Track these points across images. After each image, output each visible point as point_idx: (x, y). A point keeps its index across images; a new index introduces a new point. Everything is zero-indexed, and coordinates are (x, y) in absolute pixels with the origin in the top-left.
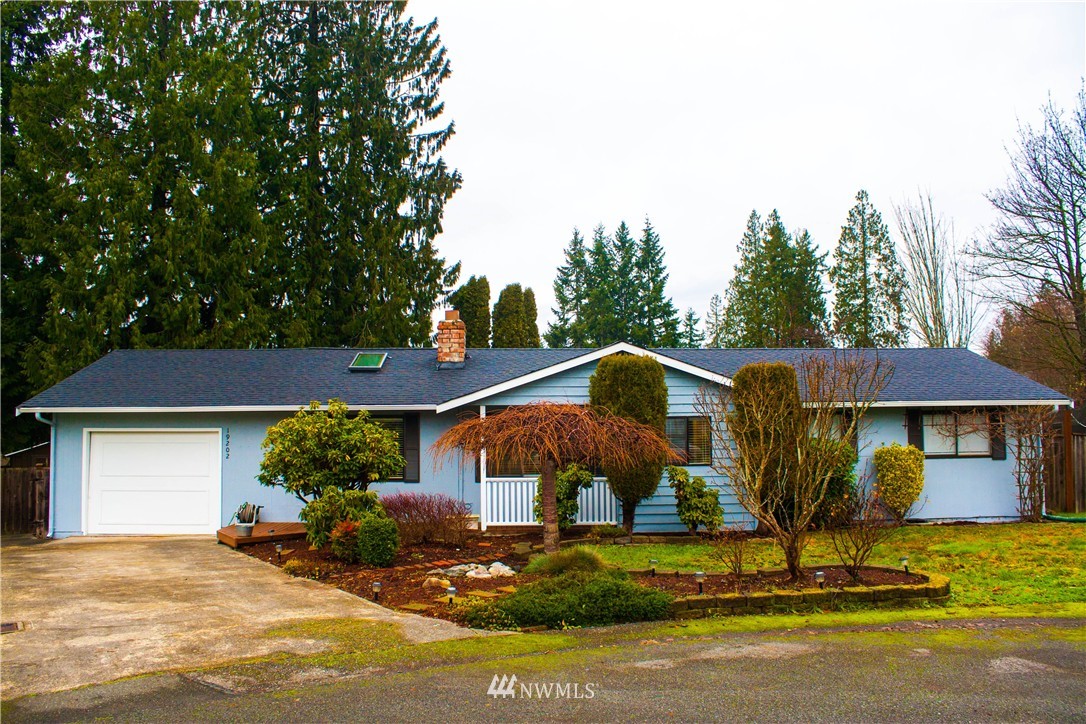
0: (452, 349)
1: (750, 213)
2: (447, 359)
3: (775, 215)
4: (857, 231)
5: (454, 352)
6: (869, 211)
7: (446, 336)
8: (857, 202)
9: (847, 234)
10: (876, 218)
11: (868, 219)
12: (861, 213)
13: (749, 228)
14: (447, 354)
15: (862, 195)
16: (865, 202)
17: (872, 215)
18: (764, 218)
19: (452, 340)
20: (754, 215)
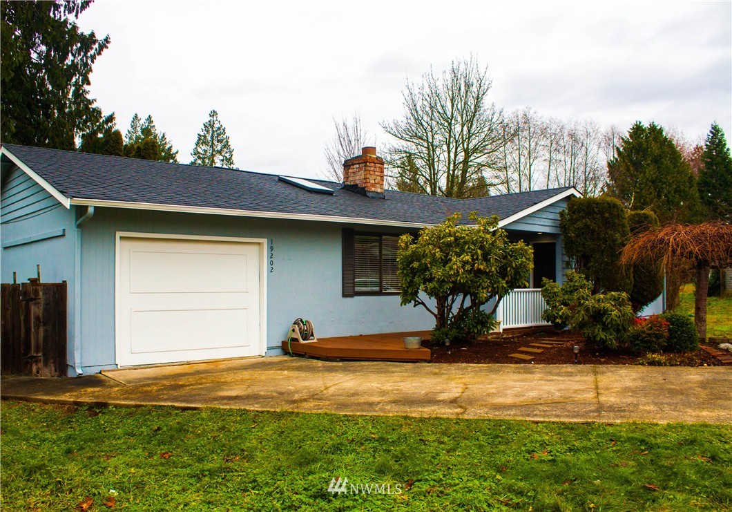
0: (376, 181)
1: (133, 115)
2: (373, 189)
3: (150, 120)
4: (209, 138)
5: (378, 184)
6: (217, 125)
7: (372, 169)
8: (209, 118)
9: (201, 140)
10: (221, 131)
11: (216, 131)
12: (212, 127)
13: (132, 126)
14: (373, 185)
15: (213, 114)
16: (215, 119)
17: (219, 129)
18: (143, 121)
19: (376, 173)
20: (136, 117)
